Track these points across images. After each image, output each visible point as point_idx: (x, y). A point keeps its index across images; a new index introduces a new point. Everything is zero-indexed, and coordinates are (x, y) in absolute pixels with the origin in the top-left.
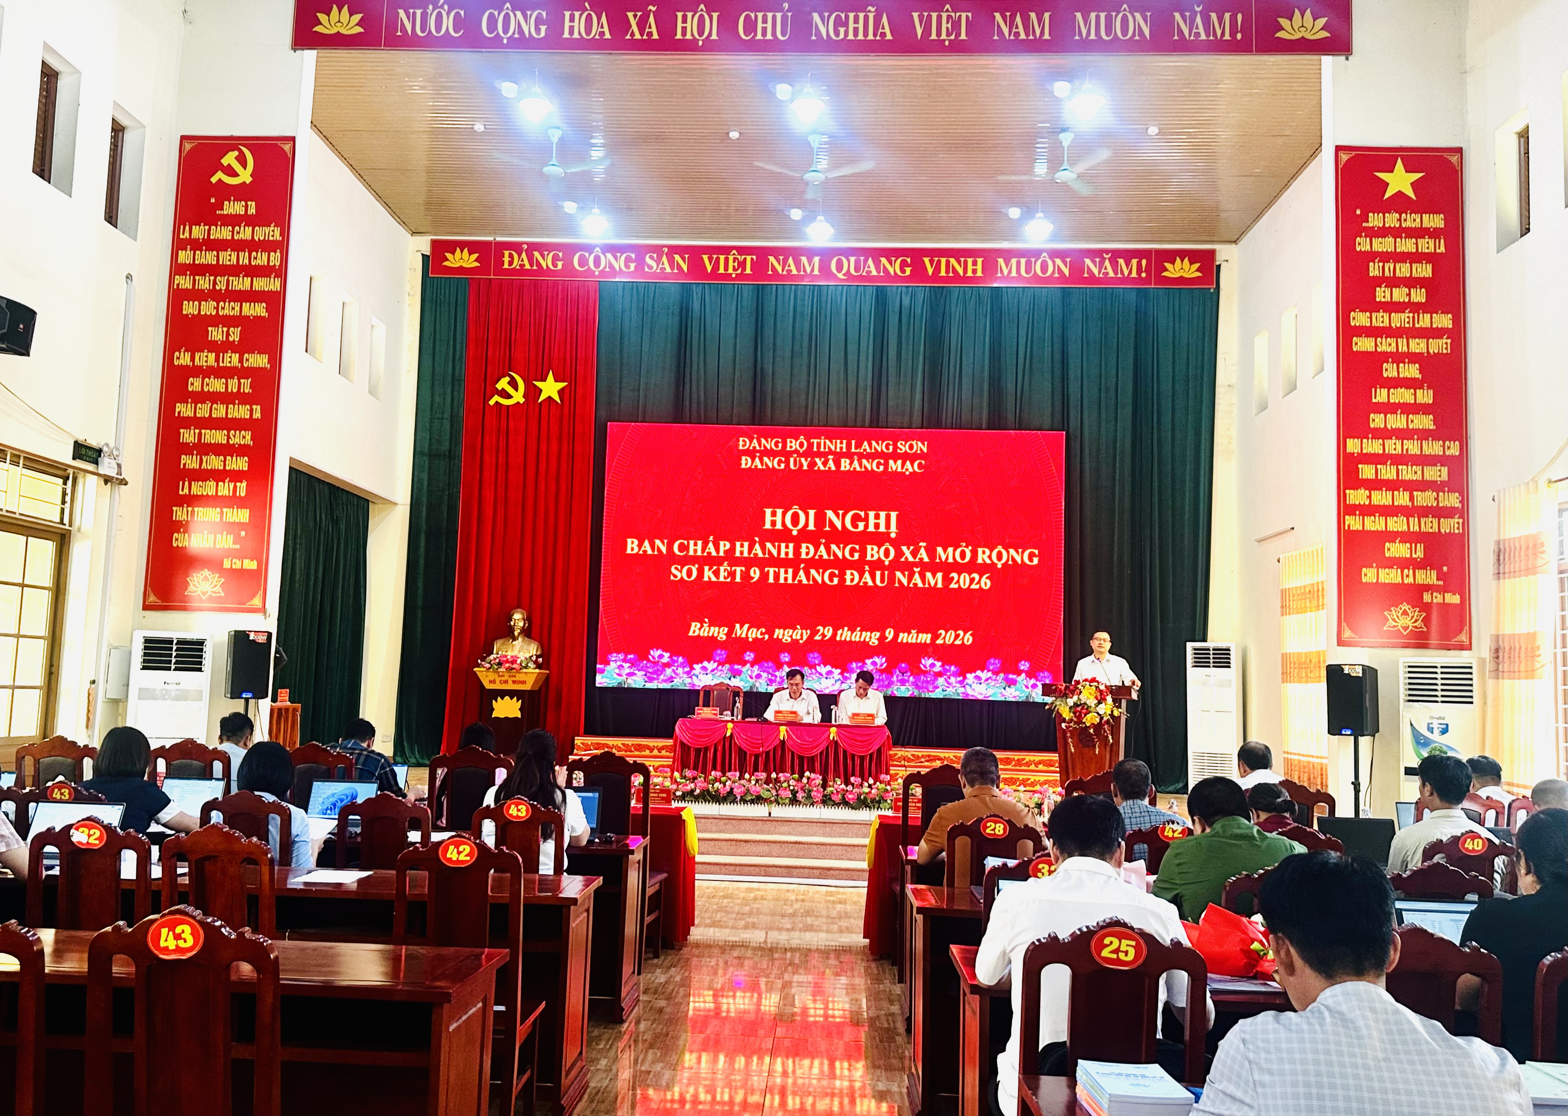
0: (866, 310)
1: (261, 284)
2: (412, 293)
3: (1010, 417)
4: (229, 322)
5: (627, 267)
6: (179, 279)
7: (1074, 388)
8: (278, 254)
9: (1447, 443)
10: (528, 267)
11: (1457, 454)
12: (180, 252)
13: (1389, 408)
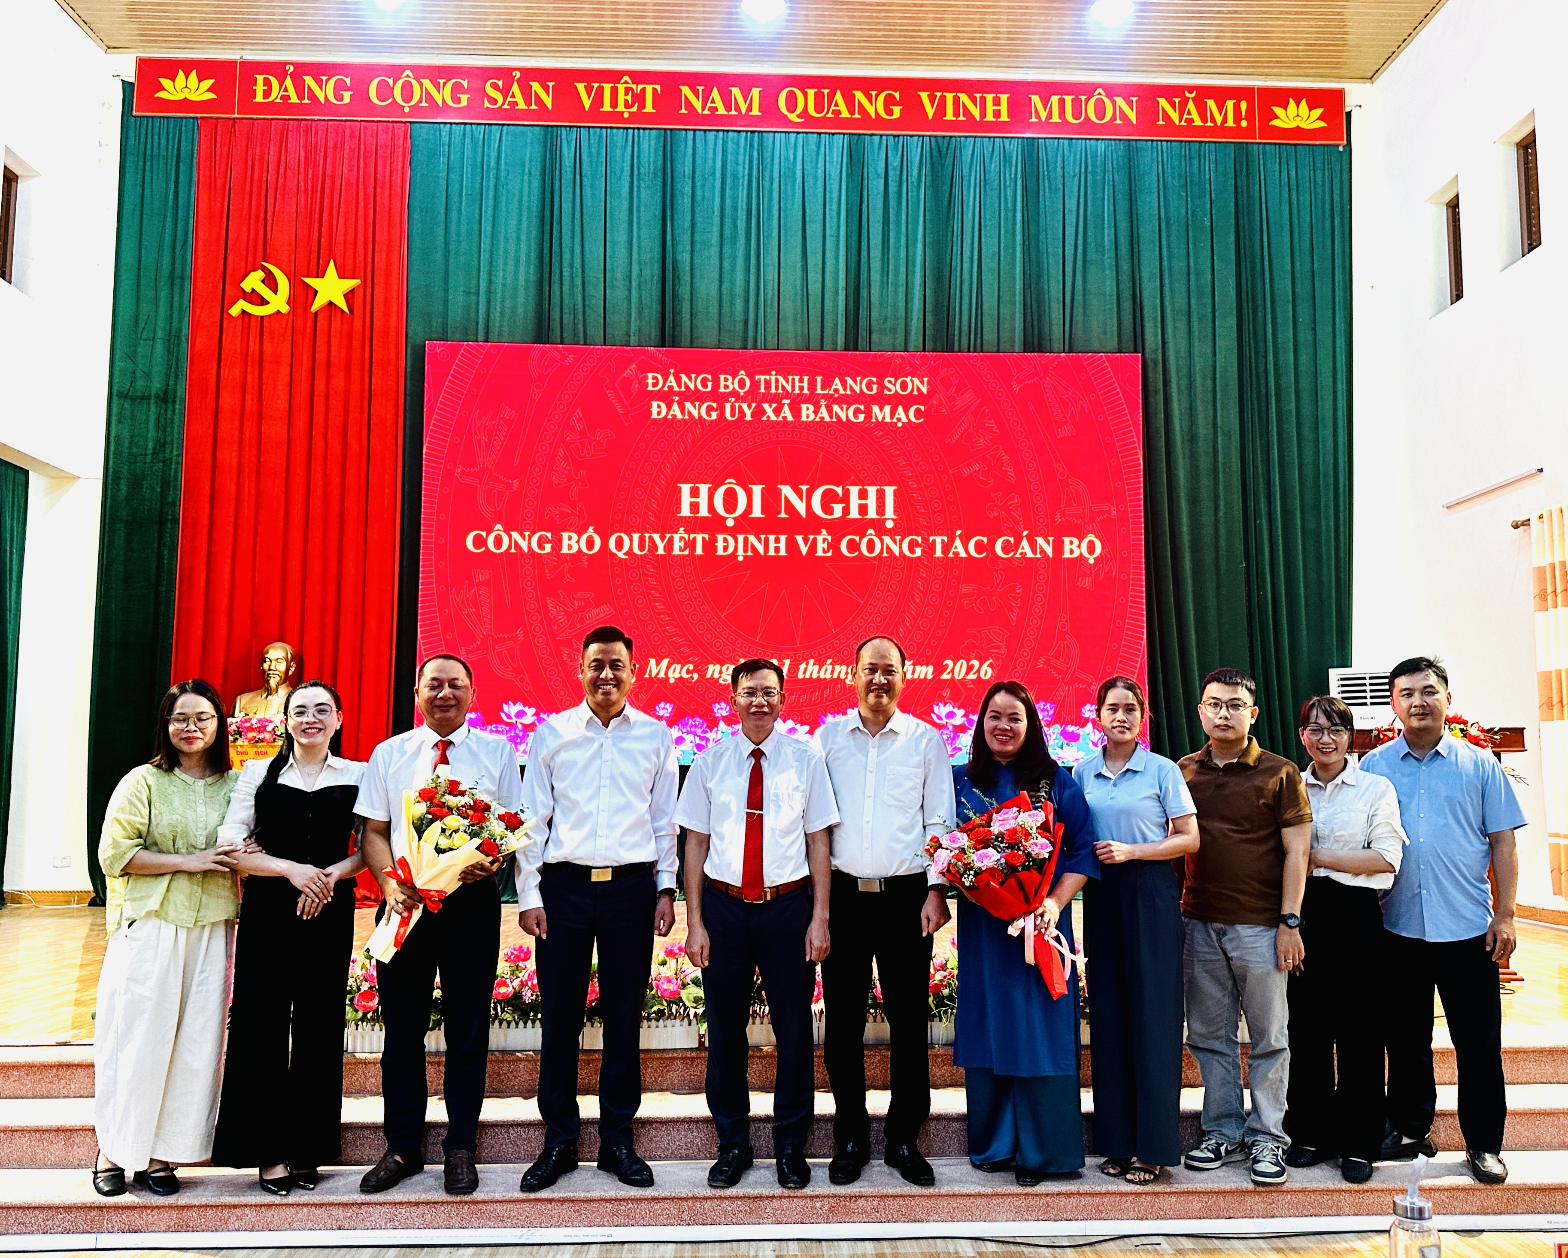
0: (833, 171)
3: (1057, 332)
5: (456, 100)
7: (1150, 289)
10: (294, 99)
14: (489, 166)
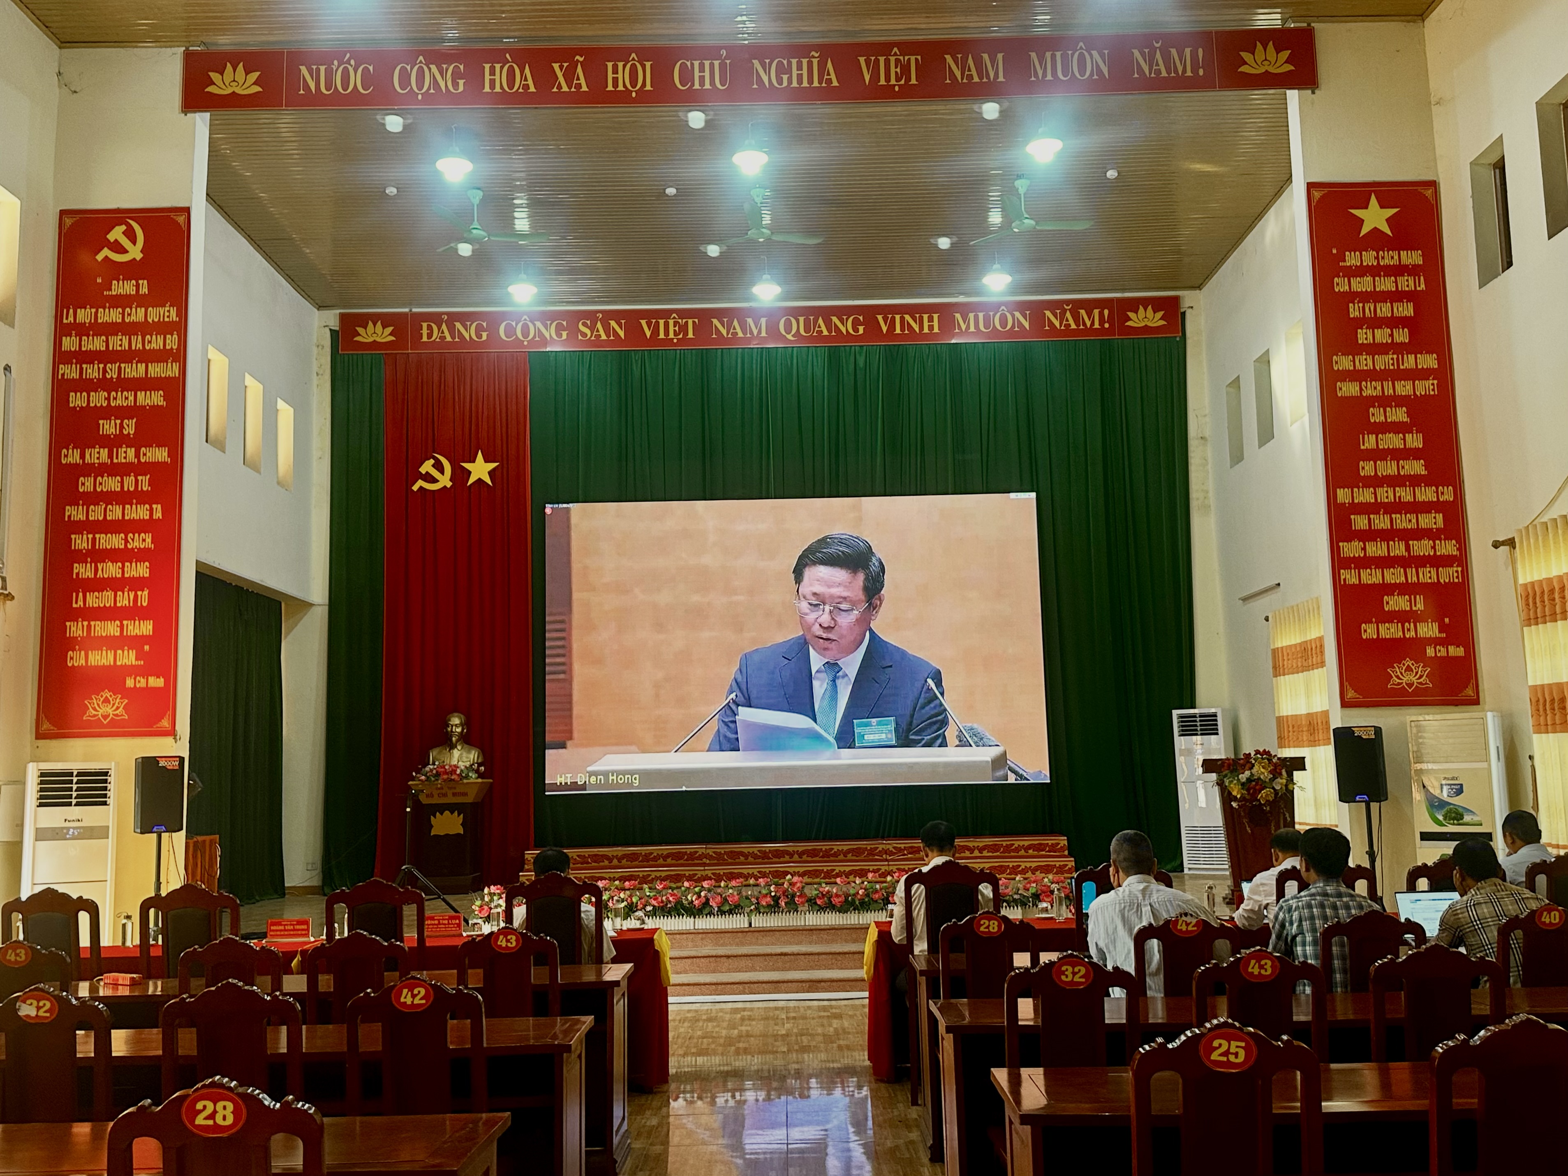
0: (819, 372)
1: (156, 370)
2: (320, 373)
3: (977, 480)
4: (122, 413)
5: (559, 335)
6: (63, 369)
7: (1041, 447)
8: (175, 336)
9: (1440, 488)
10: (449, 339)
11: (1452, 499)
12: (64, 338)
13: (1377, 455)
14: (582, 379)
